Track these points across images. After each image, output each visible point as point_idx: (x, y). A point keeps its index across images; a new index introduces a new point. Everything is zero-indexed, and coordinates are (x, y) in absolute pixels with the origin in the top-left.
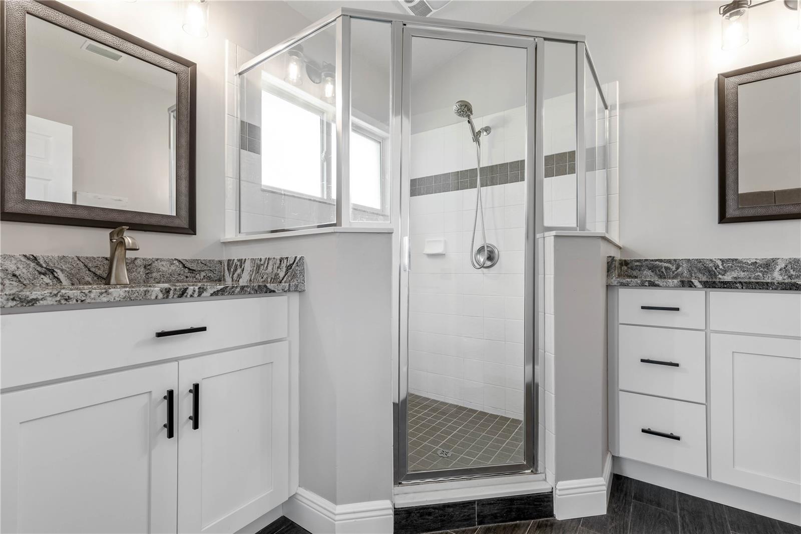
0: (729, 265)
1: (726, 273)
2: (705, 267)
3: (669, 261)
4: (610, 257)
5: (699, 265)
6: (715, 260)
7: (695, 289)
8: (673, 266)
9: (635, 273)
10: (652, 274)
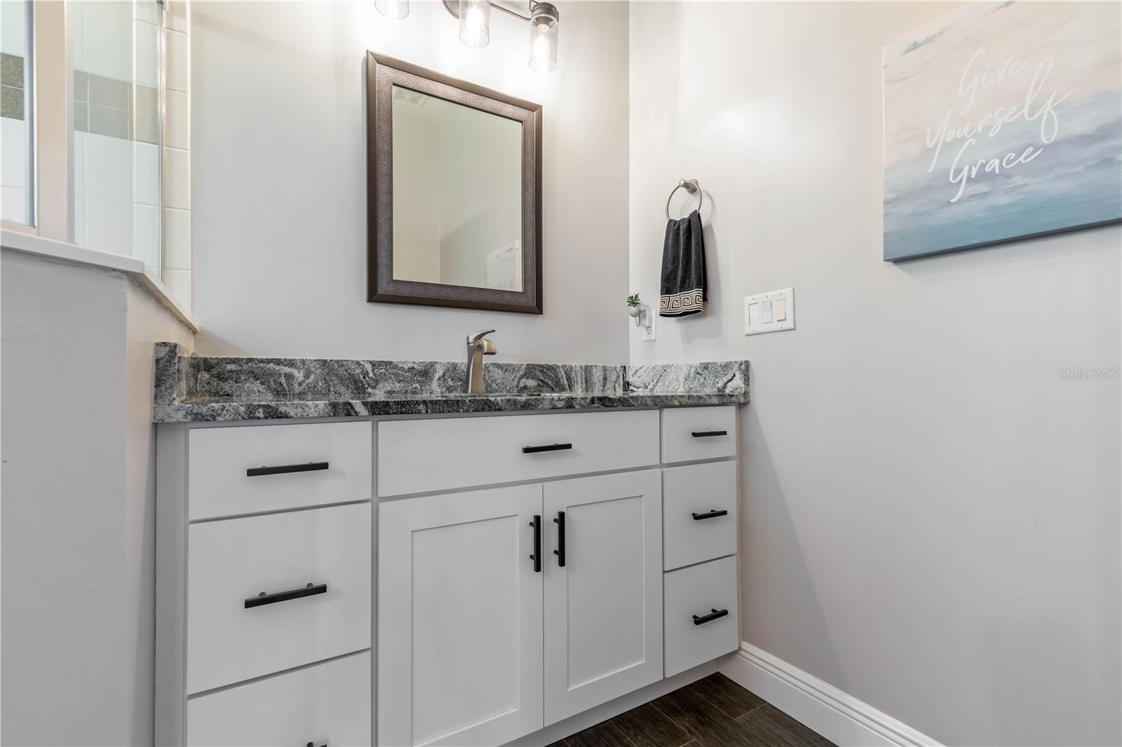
0: (381, 371)
1: (377, 384)
2: (349, 374)
3: (291, 363)
4: (165, 344)
5: (341, 371)
6: (363, 363)
7: (357, 418)
8: (299, 372)
9: (226, 387)
10: (261, 388)
